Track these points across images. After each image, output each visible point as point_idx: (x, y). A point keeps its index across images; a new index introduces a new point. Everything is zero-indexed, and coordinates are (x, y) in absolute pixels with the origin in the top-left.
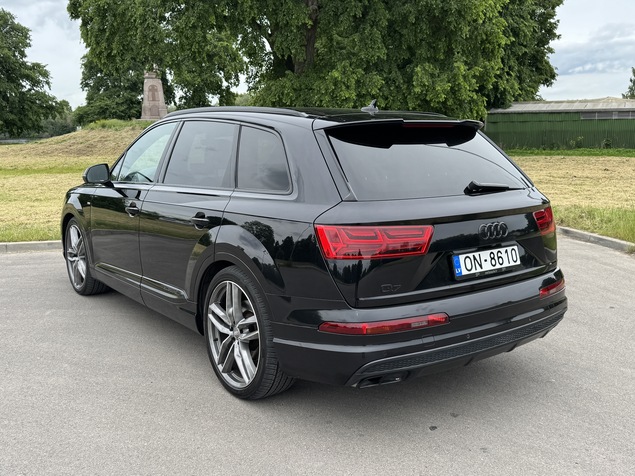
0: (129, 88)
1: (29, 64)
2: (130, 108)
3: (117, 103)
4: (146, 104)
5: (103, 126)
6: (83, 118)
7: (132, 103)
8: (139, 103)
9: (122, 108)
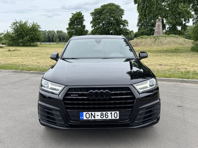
0: (151, 25)
1: (123, 20)
2: (151, 32)
3: (147, 31)
4: (156, 30)
5: (142, 38)
6: (136, 35)
7: (152, 30)
8: (154, 30)
9: (148, 32)
